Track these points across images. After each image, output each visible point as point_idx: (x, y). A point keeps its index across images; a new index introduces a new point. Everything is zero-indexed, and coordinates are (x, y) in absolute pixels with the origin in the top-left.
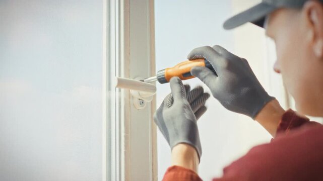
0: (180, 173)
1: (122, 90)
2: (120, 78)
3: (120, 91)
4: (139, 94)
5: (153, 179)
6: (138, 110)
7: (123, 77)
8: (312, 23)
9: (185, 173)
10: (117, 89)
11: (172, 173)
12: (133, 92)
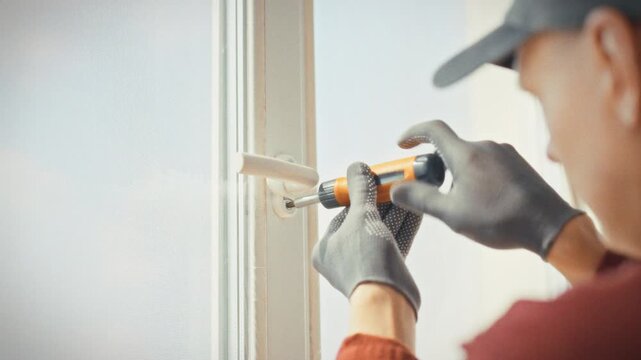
0: (369, 348)
1: (252, 178)
2: (247, 154)
3: (246, 179)
4: (285, 188)
5: (312, 357)
6: (283, 219)
7: (251, 152)
8: (606, 57)
9: (379, 347)
10: (241, 176)
11: (353, 349)
12: (273, 183)
